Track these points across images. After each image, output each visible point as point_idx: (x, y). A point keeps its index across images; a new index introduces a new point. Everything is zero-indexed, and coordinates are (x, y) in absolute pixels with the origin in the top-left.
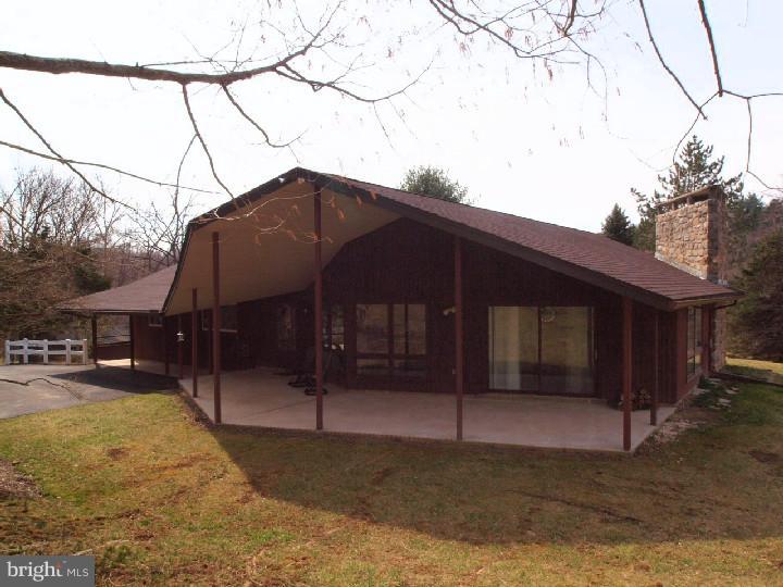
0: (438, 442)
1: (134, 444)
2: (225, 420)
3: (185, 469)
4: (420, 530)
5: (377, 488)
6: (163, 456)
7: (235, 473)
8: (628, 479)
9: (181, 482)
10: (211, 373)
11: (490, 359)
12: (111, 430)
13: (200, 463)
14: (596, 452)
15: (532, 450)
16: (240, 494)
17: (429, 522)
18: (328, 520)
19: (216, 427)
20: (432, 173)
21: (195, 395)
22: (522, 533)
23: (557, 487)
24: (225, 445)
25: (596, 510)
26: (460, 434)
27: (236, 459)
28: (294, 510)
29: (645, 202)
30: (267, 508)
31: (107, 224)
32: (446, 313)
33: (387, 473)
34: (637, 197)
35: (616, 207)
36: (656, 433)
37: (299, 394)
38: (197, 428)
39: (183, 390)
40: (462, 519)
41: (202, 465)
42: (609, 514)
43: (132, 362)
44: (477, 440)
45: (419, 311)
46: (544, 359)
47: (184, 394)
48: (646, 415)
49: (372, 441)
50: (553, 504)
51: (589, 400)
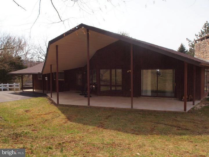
0: (125, 109)
1: (33, 109)
2: (60, 103)
3: (47, 115)
4: (119, 131)
5: (106, 120)
6: (41, 112)
7: (63, 116)
8: (186, 119)
9: (46, 118)
10: (56, 92)
11: (142, 89)
12: (26, 105)
13: (52, 114)
14: (175, 112)
15: (155, 111)
16: (64, 121)
17: (122, 129)
18: (91, 128)
19: (57, 105)
20: (124, 34)
21: (51, 97)
22: (152, 132)
23: (163, 121)
24: (60, 109)
25: (176, 127)
26: (132, 107)
27: (63, 113)
28: (81, 125)
29: (191, 43)
30: (72, 125)
31: (26, 52)
32: (128, 72)
33: (109, 116)
34: (188, 41)
35: (182, 44)
36: (194, 107)
37: (83, 97)
38: (52, 105)
39: (48, 96)
40: (132, 128)
41: (53, 114)
42: (180, 128)
43: (33, 90)
44: (137, 108)
45: (119, 71)
46: (159, 89)
47: (48, 97)
48: (191, 103)
49: (105, 108)
50: (161, 125)
51: (173, 98)
